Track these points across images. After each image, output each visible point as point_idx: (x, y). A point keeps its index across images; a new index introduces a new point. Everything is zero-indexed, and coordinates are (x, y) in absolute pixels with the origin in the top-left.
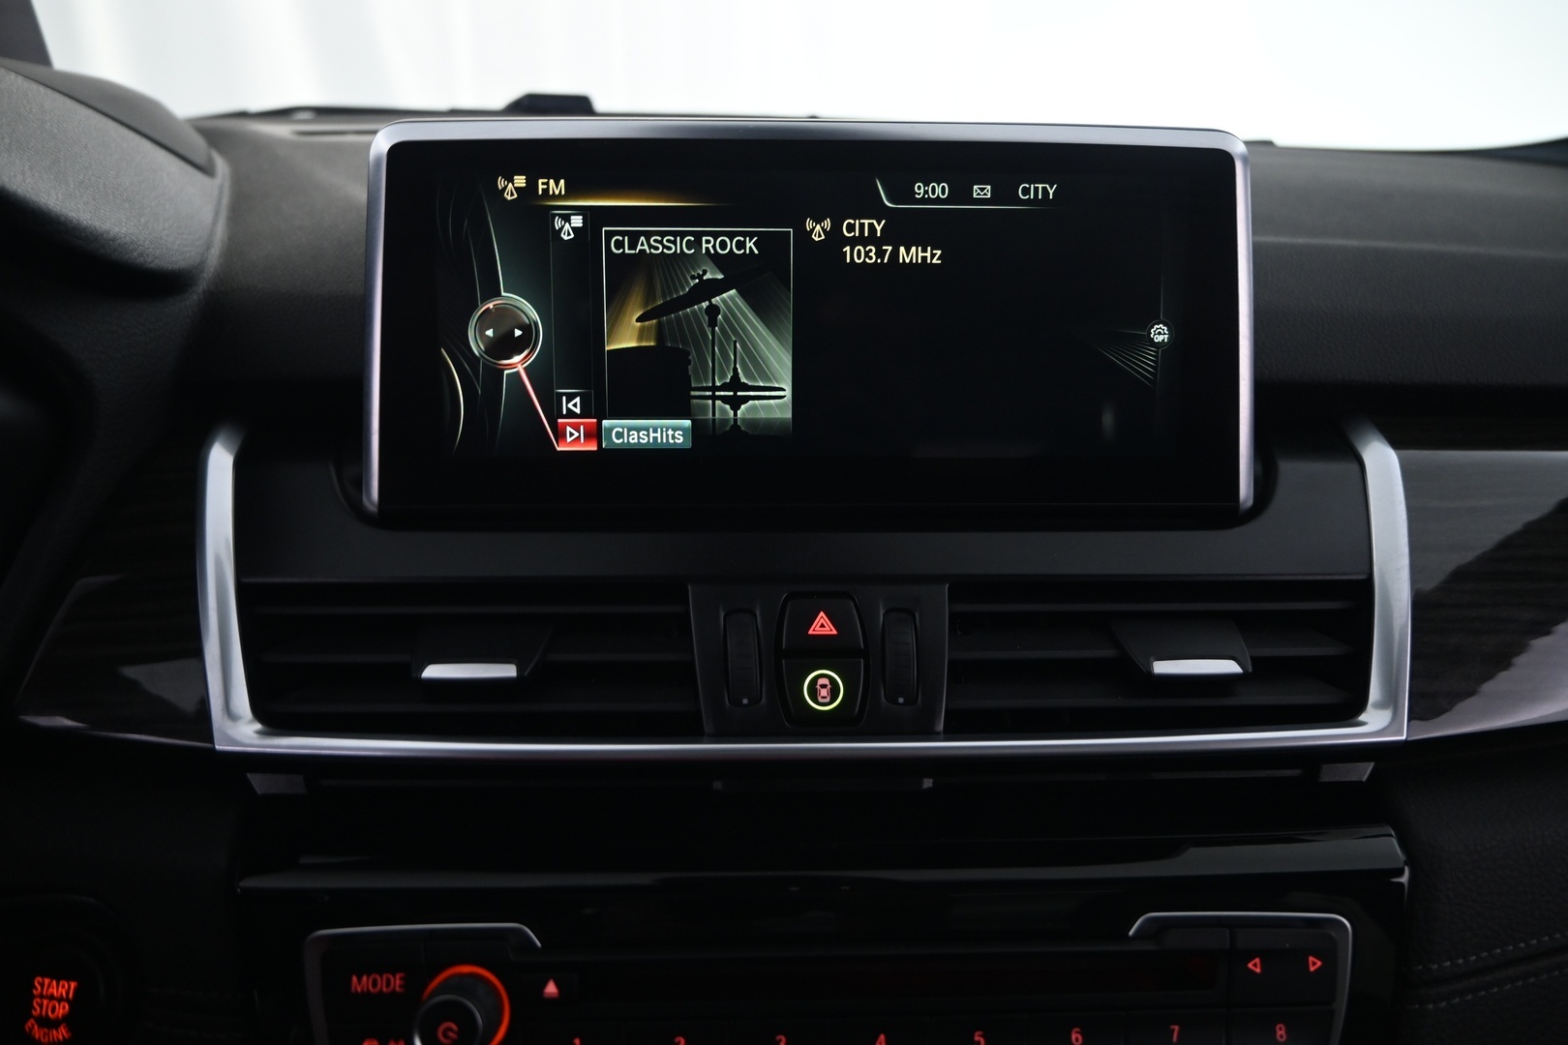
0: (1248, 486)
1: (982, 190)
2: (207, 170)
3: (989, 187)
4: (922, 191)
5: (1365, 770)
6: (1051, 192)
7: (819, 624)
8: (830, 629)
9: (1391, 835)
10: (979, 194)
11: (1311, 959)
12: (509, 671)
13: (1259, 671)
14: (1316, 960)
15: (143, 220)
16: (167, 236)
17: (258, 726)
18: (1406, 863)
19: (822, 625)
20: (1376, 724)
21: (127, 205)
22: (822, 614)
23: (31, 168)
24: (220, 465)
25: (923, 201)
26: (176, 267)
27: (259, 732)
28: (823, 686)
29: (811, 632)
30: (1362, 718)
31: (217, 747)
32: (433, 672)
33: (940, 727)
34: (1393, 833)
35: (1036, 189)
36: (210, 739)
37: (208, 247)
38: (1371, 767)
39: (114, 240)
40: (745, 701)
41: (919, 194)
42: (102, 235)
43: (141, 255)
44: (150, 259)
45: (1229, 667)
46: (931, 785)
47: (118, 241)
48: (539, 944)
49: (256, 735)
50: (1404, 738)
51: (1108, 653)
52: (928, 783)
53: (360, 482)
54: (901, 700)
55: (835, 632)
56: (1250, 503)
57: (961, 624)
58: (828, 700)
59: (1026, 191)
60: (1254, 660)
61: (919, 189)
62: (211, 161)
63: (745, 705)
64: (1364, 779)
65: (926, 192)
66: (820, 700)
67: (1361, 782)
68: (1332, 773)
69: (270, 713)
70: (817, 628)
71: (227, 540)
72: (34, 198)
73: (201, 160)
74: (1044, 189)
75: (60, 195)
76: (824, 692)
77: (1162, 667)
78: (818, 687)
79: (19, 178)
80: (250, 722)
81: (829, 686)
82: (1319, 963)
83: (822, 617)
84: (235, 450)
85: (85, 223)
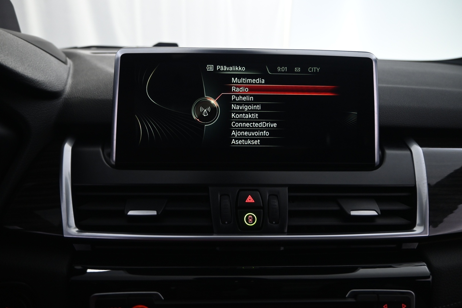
0: (378, 158)
1: (298, 69)
2: (65, 63)
3: (300, 68)
4: (280, 69)
5: (415, 245)
6: (318, 70)
7: (249, 199)
8: (252, 201)
9: (425, 265)
10: (297, 70)
11: (403, 305)
12: (154, 213)
13: (383, 214)
14: (404, 305)
15: (47, 76)
16: (54, 81)
17: (77, 229)
18: (431, 274)
19: (250, 199)
20: (418, 231)
21: (42, 72)
22: (250, 196)
23: (14, 60)
24: (68, 149)
25: (280, 72)
26: (56, 90)
27: (77, 231)
28: (250, 218)
29: (246, 201)
30: (415, 229)
31: (64, 236)
32: (131, 213)
33: (286, 231)
34: (426, 264)
35: (314, 69)
36: (62, 233)
37: (66, 85)
38: (417, 244)
39: (38, 82)
40: (226, 223)
41: (279, 70)
42: (34, 81)
43: (46, 87)
44: (48, 88)
45: (374, 213)
46: (283, 249)
47: (40, 83)
48: (163, 298)
49: (76, 232)
50: (428, 235)
51: (336, 208)
52: (282, 248)
53: (110, 155)
54: (274, 223)
55: (254, 201)
56: (378, 163)
57: (291, 199)
58: (252, 222)
59: (311, 70)
60: (381, 211)
61: (279, 69)
62: (66, 60)
63: (226, 224)
64: (415, 248)
65: (281, 70)
66: (249, 222)
67: (415, 249)
68: (405, 246)
69: (81, 226)
70: (248, 200)
71: (69, 173)
72: (15, 69)
73: (64, 60)
74: (316, 69)
75: (22, 69)
76: (250, 220)
77: (353, 213)
78: (249, 218)
79: (10, 63)
80: (75, 228)
81: (252, 218)
82: (405, 306)
83: (250, 197)
84: (72, 145)
85: (30, 77)
